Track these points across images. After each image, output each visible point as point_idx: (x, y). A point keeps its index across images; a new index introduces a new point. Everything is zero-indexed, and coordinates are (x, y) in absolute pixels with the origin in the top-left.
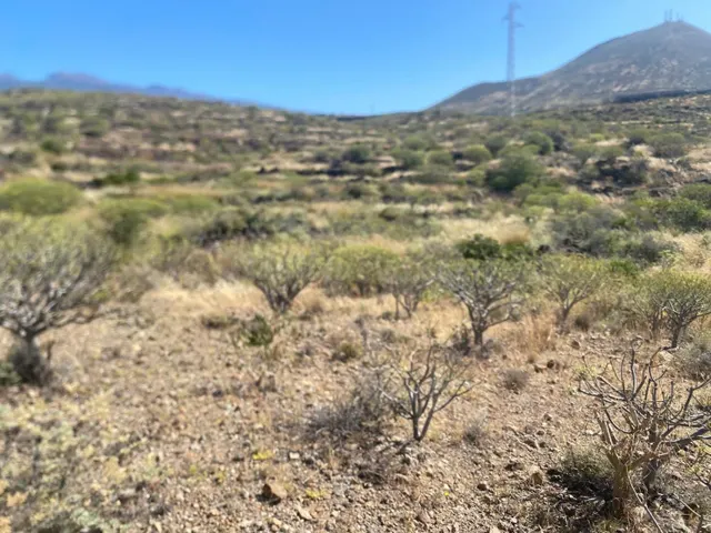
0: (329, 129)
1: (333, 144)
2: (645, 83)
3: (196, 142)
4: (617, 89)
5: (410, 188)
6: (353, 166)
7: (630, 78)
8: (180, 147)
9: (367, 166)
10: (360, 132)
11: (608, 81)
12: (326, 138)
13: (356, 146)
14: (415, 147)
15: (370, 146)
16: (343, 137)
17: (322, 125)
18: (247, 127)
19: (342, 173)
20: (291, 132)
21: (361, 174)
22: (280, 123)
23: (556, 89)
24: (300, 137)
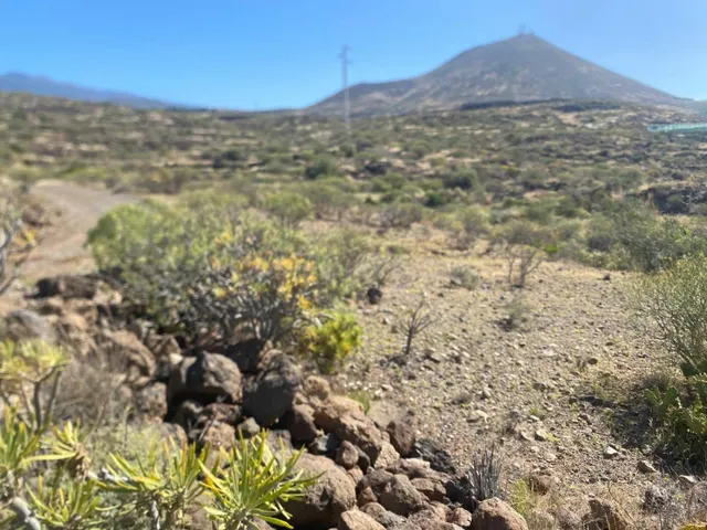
0: (213, 131)
1: (216, 145)
2: (503, 88)
3: (107, 143)
4: (479, 93)
5: (260, 176)
6: (230, 163)
7: (490, 84)
8: (97, 148)
9: (239, 163)
10: (238, 133)
11: (472, 86)
12: (209, 139)
13: (233, 148)
14: (272, 150)
15: (242, 148)
16: (224, 138)
17: (205, 127)
18: (143, 130)
19: (222, 166)
20: (180, 134)
21: (234, 167)
22: (169, 126)
23: (428, 91)
24: (188, 138)
